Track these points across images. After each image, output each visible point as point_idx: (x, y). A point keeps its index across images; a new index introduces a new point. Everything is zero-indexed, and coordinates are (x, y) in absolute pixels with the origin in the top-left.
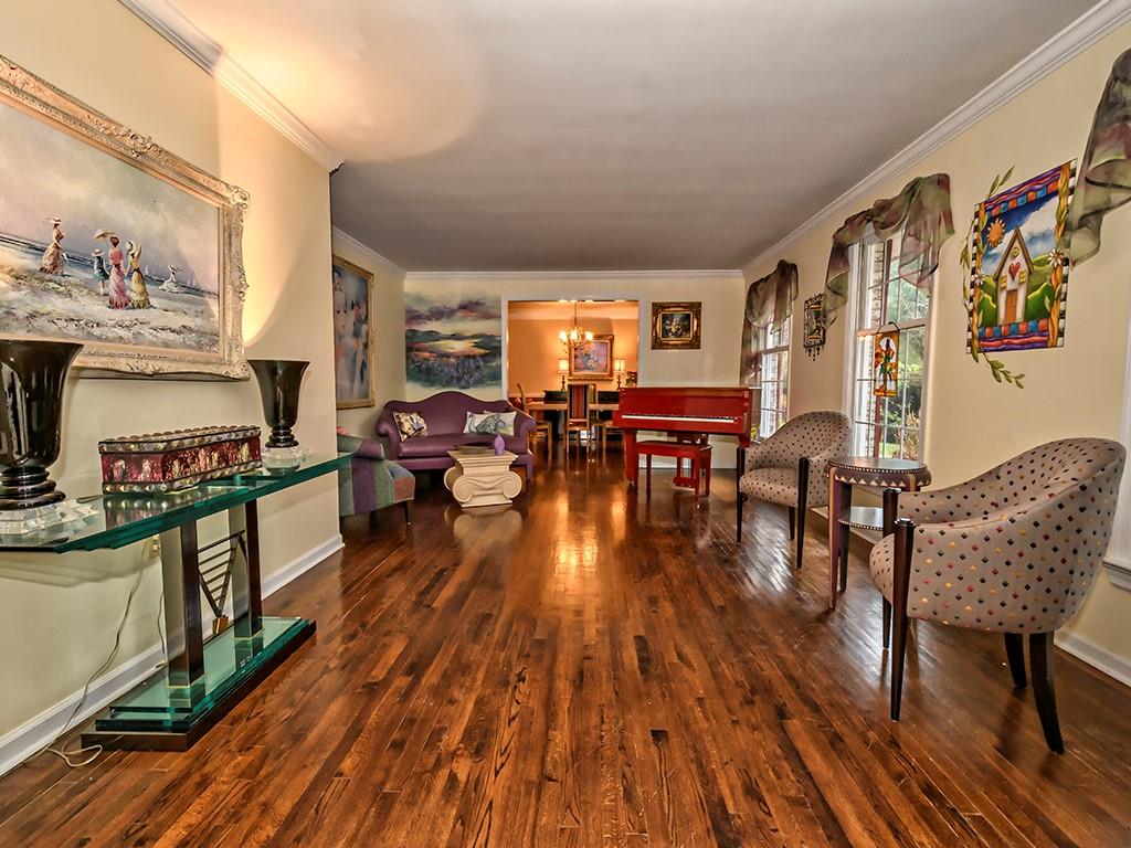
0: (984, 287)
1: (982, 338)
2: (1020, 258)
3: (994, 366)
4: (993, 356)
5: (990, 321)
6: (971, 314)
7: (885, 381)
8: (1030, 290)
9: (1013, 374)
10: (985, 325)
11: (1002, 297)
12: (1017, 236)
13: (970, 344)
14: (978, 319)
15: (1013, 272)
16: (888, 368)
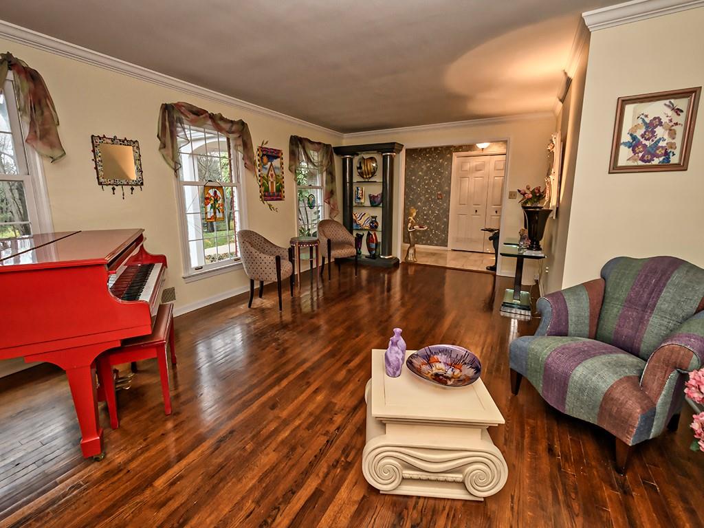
0: (263, 177)
1: (265, 196)
2: (273, 172)
3: (270, 205)
4: (269, 202)
5: (267, 190)
6: (260, 186)
7: (215, 213)
8: (277, 183)
9: (275, 208)
10: (265, 191)
11: (270, 183)
12: (271, 165)
13: (261, 197)
14: (263, 189)
15: (272, 175)
16: (217, 206)
